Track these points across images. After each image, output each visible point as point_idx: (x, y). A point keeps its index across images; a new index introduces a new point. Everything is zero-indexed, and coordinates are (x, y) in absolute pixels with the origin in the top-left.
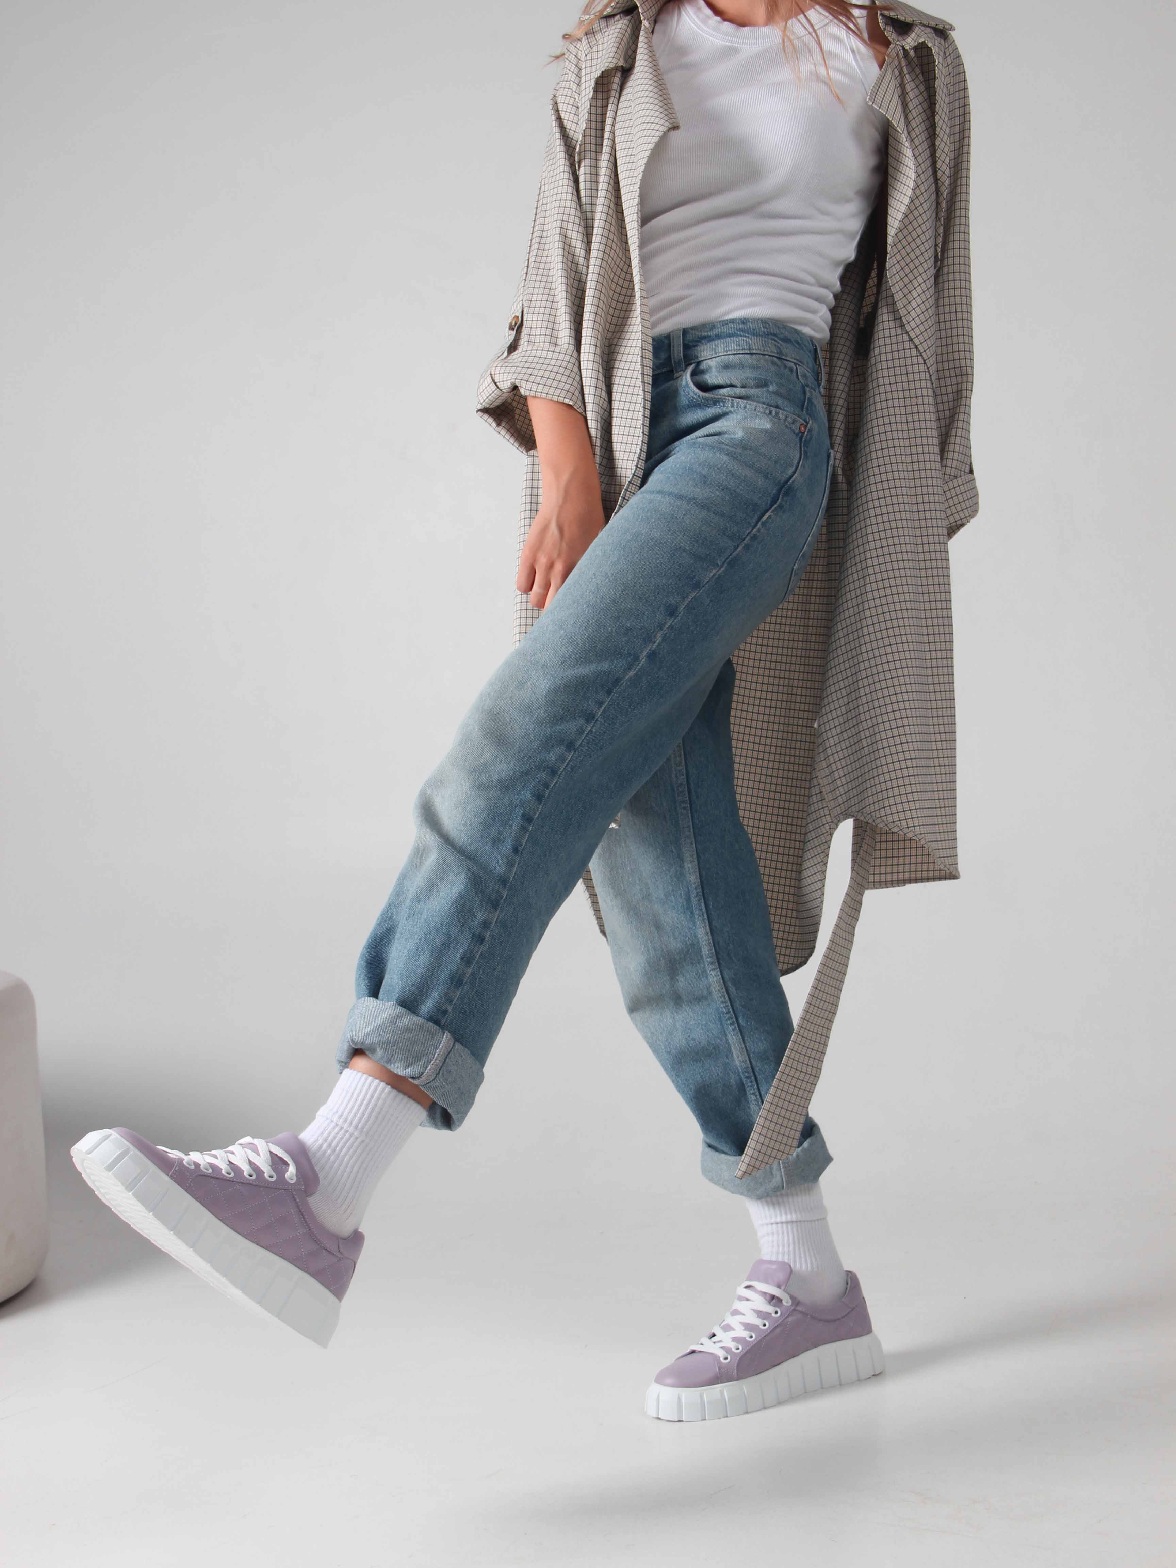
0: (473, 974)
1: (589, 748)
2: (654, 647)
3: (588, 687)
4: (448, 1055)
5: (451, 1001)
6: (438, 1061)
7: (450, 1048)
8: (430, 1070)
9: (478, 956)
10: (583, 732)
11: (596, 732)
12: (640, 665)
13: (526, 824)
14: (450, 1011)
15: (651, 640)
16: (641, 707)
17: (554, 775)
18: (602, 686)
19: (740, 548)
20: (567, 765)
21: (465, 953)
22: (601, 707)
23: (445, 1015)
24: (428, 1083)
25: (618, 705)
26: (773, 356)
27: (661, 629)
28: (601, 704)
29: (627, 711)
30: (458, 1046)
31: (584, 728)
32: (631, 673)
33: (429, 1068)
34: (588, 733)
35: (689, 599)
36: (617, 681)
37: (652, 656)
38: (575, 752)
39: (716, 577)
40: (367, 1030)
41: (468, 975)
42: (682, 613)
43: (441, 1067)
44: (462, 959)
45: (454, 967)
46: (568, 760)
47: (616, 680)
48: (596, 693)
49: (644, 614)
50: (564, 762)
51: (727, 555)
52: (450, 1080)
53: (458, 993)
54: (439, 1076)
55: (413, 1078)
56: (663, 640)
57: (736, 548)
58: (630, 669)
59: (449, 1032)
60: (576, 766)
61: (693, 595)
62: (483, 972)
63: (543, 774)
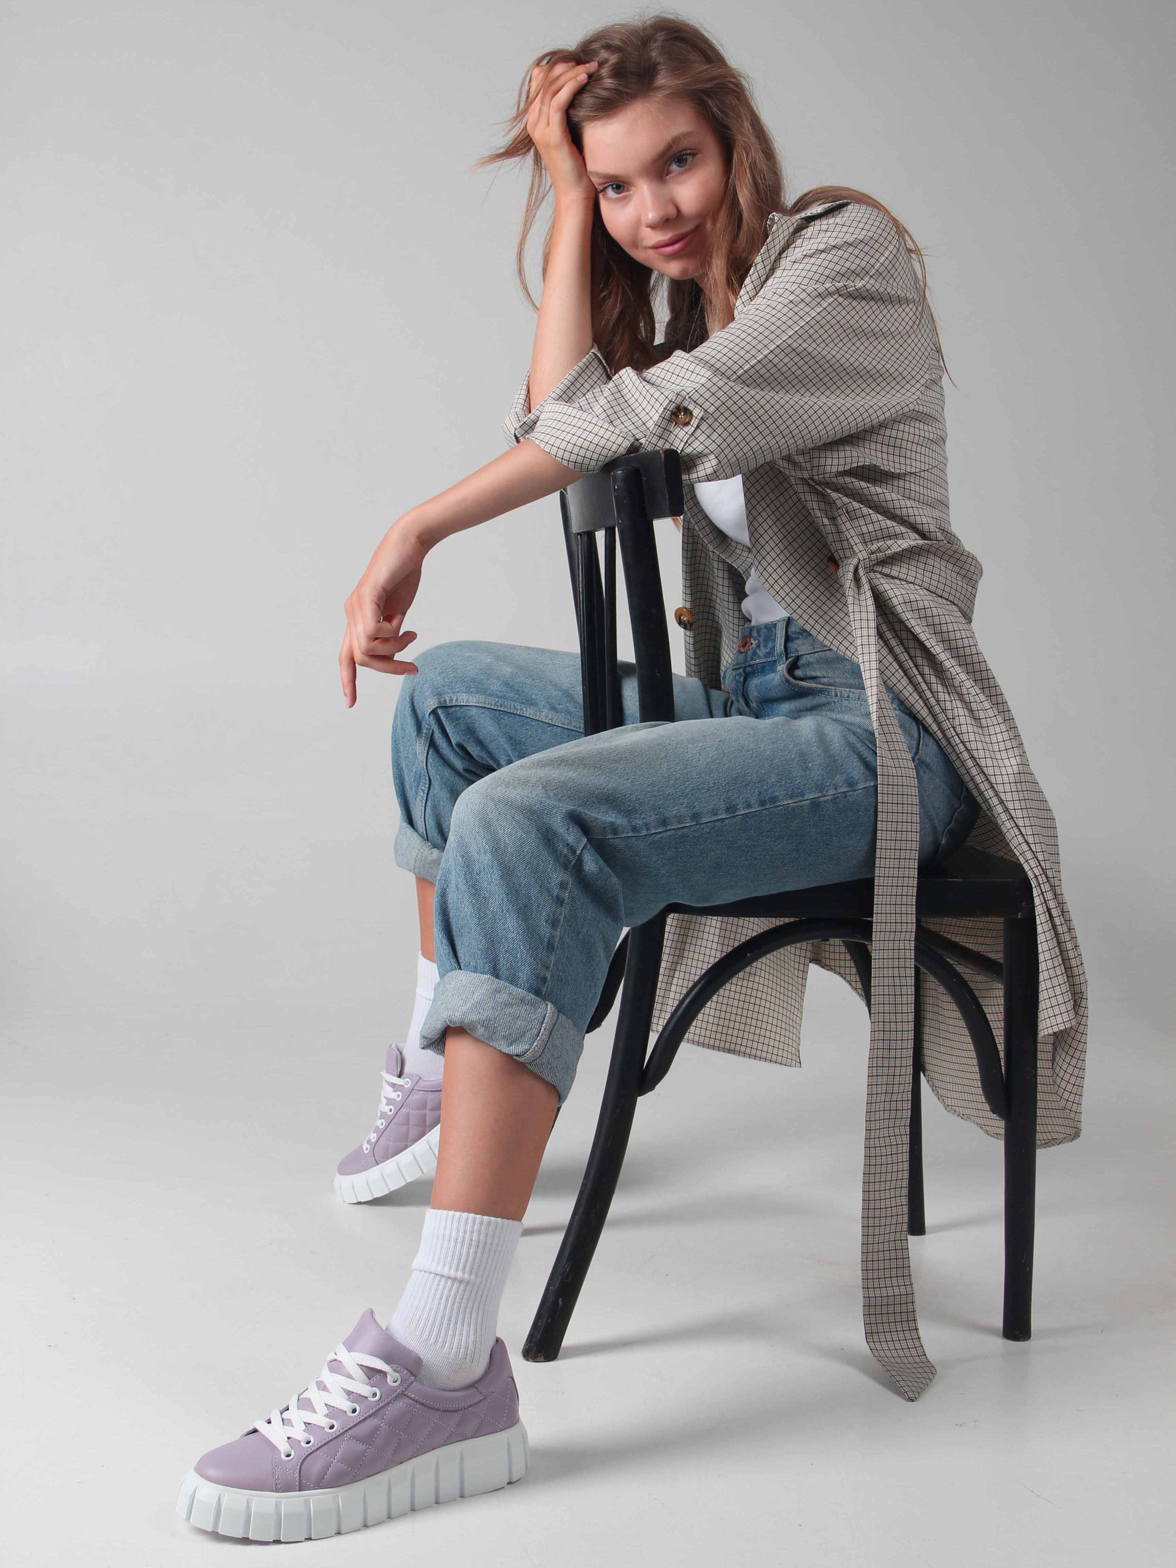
1: (710, 833)
2: (821, 799)
6: (544, 1036)
7: (555, 1021)
8: (536, 1046)
10: (716, 814)
11: (726, 824)
12: (801, 803)
14: (549, 977)
15: (823, 791)
16: (775, 841)
17: (664, 826)
20: (681, 828)
22: (747, 808)
23: (545, 983)
24: (534, 1060)
25: (762, 821)
27: (835, 789)
29: (762, 833)
30: (562, 1018)
31: (720, 812)
32: (790, 803)
33: (535, 1044)
34: (720, 820)
40: (465, 1009)
41: (557, 939)
43: (547, 1042)
46: (684, 825)
50: (680, 824)
52: (556, 1055)
54: (546, 1051)
55: (517, 1056)
56: (832, 800)
59: (552, 1003)
60: (687, 837)
63: (654, 816)
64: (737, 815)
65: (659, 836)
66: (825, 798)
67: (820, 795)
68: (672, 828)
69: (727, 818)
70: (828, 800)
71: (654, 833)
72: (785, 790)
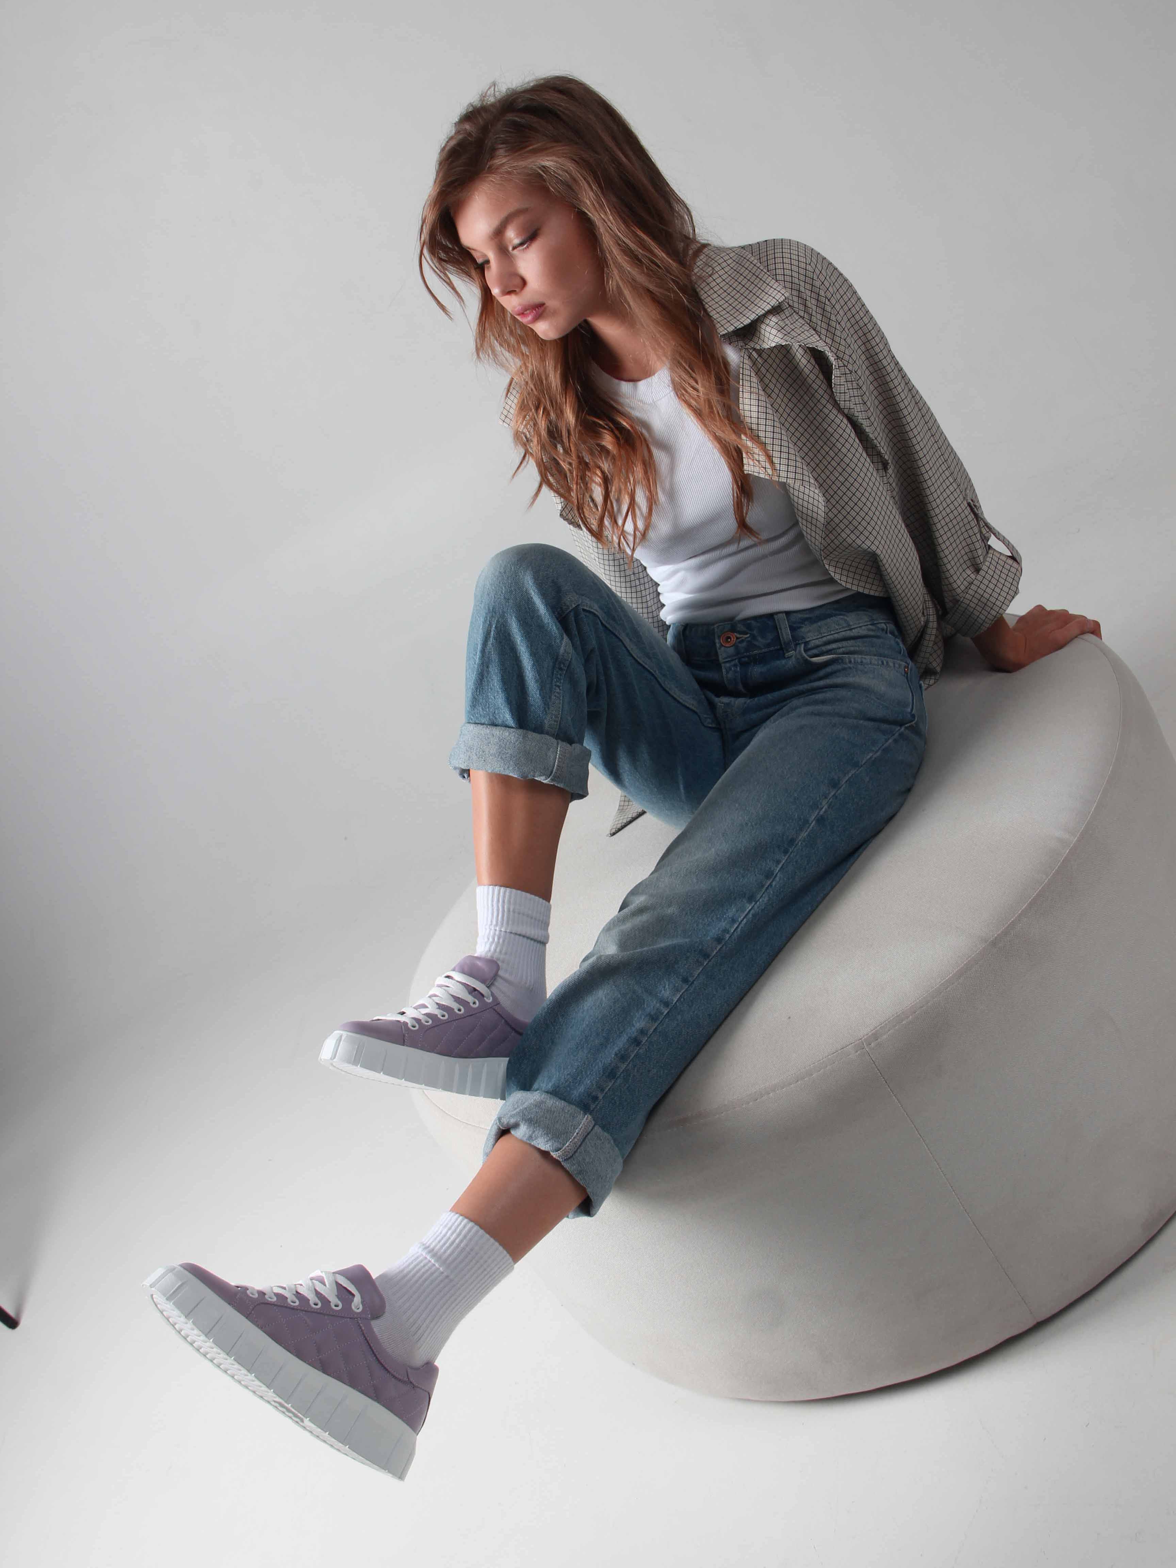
0: (626, 1070)
1: (771, 899)
2: (821, 813)
3: (766, 848)
4: (586, 1136)
5: (602, 1090)
6: (576, 1140)
7: (590, 1130)
9: (633, 1056)
10: (763, 886)
11: (775, 885)
12: (811, 827)
13: (701, 959)
15: (818, 807)
17: (735, 922)
18: (779, 847)
19: (890, 741)
20: (747, 913)
21: (620, 1051)
22: (778, 864)
23: (592, 1101)
25: (796, 862)
26: (867, 625)
27: (826, 798)
28: (778, 862)
30: (598, 1129)
31: (764, 883)
32: (804, 834)
33: (567, 1144)
34: (768, 887)
35: (850, 776)
36: (792, 842)
37: (820, 820)
38: (756, 903)
39: (873, 759)
40: (513, 1112)
41: (621, 1070)
42: (844, 786)
43: (580, 1146)
44: (616, 1054)
45: (608, 1061)
46: (748, 910)
47: (791, 840)
48: (774, 853)
49: (809, 786)
50: (744, 912)
51: (880, 745)
53: (610, 1084)
54: (578, 1152)
55: (550, 1151)
56: (829, 808)
57: (886, 741)
58: (801, 830)
59: (592, 1115)
60: (755, 914)
61: (853, 772)
62: (638, 1071)
63: (723, 921)
64: (776, 874)
65: (739, 929)
66: (823, 810)
67: (818, 811)
68: (742, 918)
69: (772, 882)
70: (826, 809)
71: (734, 931)
72: (793, 829)
